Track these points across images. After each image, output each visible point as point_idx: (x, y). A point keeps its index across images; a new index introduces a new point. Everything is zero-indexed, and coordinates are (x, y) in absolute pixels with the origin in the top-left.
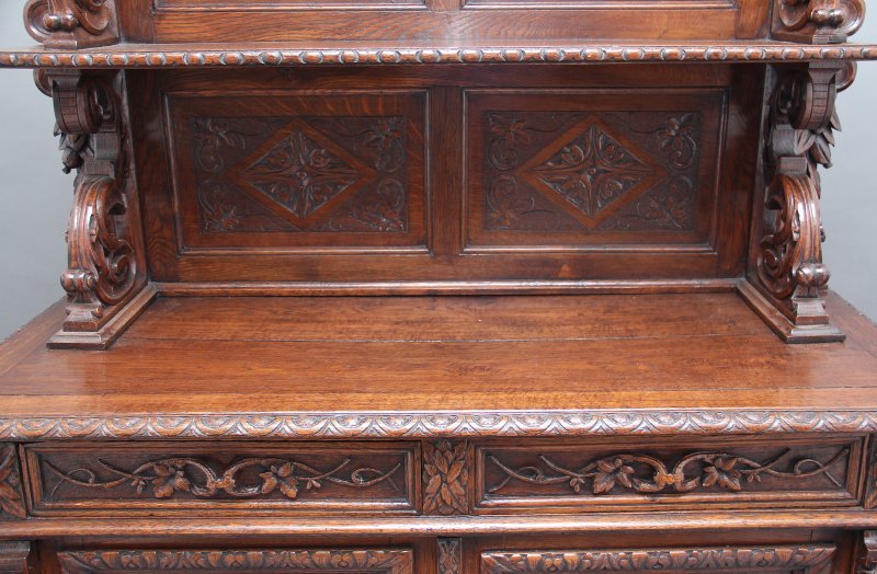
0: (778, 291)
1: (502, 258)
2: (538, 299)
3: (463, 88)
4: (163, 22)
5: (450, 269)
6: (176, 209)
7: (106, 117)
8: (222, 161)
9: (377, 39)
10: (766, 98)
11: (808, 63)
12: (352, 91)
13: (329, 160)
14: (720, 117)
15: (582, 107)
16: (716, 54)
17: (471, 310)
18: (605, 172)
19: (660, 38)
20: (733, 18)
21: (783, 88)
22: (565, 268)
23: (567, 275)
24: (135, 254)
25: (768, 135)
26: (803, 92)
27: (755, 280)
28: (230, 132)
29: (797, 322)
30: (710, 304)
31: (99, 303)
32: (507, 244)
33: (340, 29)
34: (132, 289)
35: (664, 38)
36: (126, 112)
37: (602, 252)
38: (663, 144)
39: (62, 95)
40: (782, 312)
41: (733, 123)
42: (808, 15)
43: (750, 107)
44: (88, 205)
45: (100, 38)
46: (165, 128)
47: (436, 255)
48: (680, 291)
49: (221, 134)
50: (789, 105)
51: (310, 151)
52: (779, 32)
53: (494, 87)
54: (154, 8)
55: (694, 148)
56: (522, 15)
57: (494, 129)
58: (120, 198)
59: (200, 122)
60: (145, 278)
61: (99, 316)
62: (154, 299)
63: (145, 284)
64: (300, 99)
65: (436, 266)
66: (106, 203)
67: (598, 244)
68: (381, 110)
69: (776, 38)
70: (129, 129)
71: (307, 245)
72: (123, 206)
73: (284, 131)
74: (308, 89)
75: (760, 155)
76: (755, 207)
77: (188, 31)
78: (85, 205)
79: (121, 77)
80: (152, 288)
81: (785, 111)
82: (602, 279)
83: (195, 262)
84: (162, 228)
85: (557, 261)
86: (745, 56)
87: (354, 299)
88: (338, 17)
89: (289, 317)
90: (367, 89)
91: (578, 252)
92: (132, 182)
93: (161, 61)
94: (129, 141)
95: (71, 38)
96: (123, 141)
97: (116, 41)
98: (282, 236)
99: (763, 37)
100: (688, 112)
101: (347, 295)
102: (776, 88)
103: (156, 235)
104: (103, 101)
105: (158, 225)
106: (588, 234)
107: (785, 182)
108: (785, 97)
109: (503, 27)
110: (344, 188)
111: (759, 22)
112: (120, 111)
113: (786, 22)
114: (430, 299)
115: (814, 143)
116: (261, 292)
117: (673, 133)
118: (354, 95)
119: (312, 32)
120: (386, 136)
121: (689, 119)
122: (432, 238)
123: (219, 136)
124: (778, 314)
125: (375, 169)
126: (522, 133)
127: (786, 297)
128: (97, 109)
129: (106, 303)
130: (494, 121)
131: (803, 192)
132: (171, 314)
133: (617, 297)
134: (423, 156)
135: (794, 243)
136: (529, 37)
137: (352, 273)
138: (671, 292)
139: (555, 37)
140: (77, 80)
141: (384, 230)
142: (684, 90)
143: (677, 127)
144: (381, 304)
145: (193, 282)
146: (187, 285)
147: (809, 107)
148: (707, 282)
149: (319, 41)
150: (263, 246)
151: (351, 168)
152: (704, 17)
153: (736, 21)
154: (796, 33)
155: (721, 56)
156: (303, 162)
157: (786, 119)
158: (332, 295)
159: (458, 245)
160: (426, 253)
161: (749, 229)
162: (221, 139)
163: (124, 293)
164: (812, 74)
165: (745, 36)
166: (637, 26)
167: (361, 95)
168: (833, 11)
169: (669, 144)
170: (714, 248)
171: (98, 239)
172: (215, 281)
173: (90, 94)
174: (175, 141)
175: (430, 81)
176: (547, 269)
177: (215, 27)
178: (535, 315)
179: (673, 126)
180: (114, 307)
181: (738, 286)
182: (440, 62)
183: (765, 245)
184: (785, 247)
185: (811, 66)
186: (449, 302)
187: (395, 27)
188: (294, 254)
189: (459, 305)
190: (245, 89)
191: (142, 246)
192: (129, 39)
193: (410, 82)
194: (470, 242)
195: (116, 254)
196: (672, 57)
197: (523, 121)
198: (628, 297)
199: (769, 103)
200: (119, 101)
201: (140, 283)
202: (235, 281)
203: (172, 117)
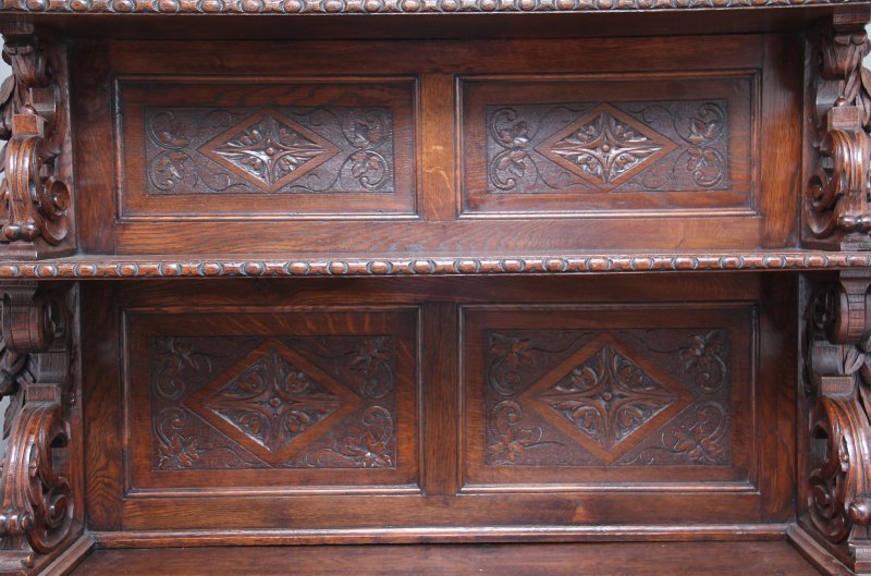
0: (833, 534)
1: (506, 499)
2: (550, 547)
3: (460, 304)
4: (127, 232)
5: (445, 512)
6: (126, 442)
7: (57, 335)
8: (184, 387)
9: (365, 251)
10: (801, 313)
11: (838, 272)
12: (336, 307)
13: (307, 384)
14: (751, 334)
15: (593, 324)
16: (731, 263)
17: (470, 559)
18: (622, 396)
19: (676, 247)
20: (757, 225)
21: (816, 300)
22: (580, 510)
23: (583, 519)
24: (74, 495)
25: (807, 354)
26: (838, 304)
27: (807, 523)
28: (196, 353)
29: (857, 569)
30: (754, 553)
31: (31, 550)
32: (513, 481)
33: (323, 240)
34: (66, 538)
35: (680, 247)
36: (78, 331)
37: (623, 491)
38: (688, 365)
39: (14, 309)
40: (839, 559)
41: (765, 342)
42: (834, 222)
43: (783, 321)
44: (31, 433)
45: (58, 249)
46: (121, 349)
47: (429, 495)
48: (718, 538)
49: (185, 356)
50: (824, 318)
51: (287, 374)
52: (809, 240)
53: (493, 303)
54: (118, 217)
55: (724, 369)
56: (524, 224)
57: (494, 349)
58: (64, 427)
59: (162, 342)
60: (81, 527)
61: (29, 566)
62: (91, 551)
63: (81, 533)
64: (276, 317)
65: (430, 508)
66: (50, 432)
67: (619, 482)
68: (367, 328)
69: (806, 246)
70: (79, 350)
71: (279, 484)
72: (66, 437)
73: (256, 352)
74: (287, 305)
75: (800, 377)
76: (800, 437)
77: (154, 241)
78: (26, 433)
79: (75, 291)
80: (89, 538)
81: (821, 326)
82: (623, 523)
83: (144, 505)
84: (107, 464)
85: (569, 501)
86: (764, 264)
87: (331, 549)
88: (321, 227)
89: (256, 568)
90: (352, 304)
91: (595, 491)
92: (77, 410)
93: (133, 272)
94: (79, 364)
95: (31, 248)
96: (72, 362)
97: (72, 252)
98: (250, 473)
99: (793, 246)
100: (714, 328)
101: (324, 545)
102: (811, 301)
103: (98, 474)
104: (55, 317)
105: (103, 461)
106: (605, 470)
107: (828, 405)
108: (820, 310)
109: (503, 238)
110: (323, 418)
111: (786, 230)
112: (72, 329)
113: (815, 229)
114: (422, 547)
115: (864, 363)
116: (222, 541)
117: (698, 352)
118: (338, 312)
119: (293, 243)
120: (373, 357)
121: (716, 336)
122: (425, 474)
123: (181, 357)
124: (835, 561)
125: (360, 395)
126: (527, 354)
127: (842, 540)
128: (49, 325)
129: (39, 551)
130: (494, 340)
131: (849, 416)
132: (113, 567)
133: (643, 545)
134: (415, 379)
135: (844, 474)
136: (532, 248)
137: (330, 518)
138: (707, 540)
139: (560, 248)
140: (33, 293)
141: (369, 466)
142: (707, 304)
143: (702, 346)
144: (364, 554)
145: (140, 530)
146: (132, 534)
147: (845, 320)
148: (751, 528)
149: (300, 253)
150: (227, 486)
151: (332, 394)
152: (725, 226)
153: (761, 230)
154: (825, 241)
155: (737, 264)
156: (277, 387)
157: (823, 335)
158: (305, 545)
159: (454, 483)
160: (417, 493)
161: (796, 463)
162: (184, 361)
163: (58, 541)
164: (844, 284)
165: (772, 244)
166: (651, 236)
167: (345, 312)
168: (860, 217)
169: (694, 365)
170: (756, 486)
171: (37, 473)
172: (166, 529)
173: (44, 308)
174: (131, 364)
175: (421, 296)
176: (559, 512)
177: (186, 237)
178: (546, 564)
179: (698, 345)
180: (46, 557)
181: (789, 533)
182: (435, 273)
183: (813, 481)
184: (835, 479)
185: (842, 274)
186: (445, 551)
187: (385, 238)
188: (264, 495)
189: (457, 555)
190: (216, 305)
191: (82, 487)
192: (87, 251)
193: (400, 297)
194: (467, 479)
195: (55, 494)
196: (686, 266)
197: (527, 340)
198: (656, 544)
199: (805, 318)
200: (71, 317)
201: (76, 529)
202: (191, 528)
203: (129, 335)
